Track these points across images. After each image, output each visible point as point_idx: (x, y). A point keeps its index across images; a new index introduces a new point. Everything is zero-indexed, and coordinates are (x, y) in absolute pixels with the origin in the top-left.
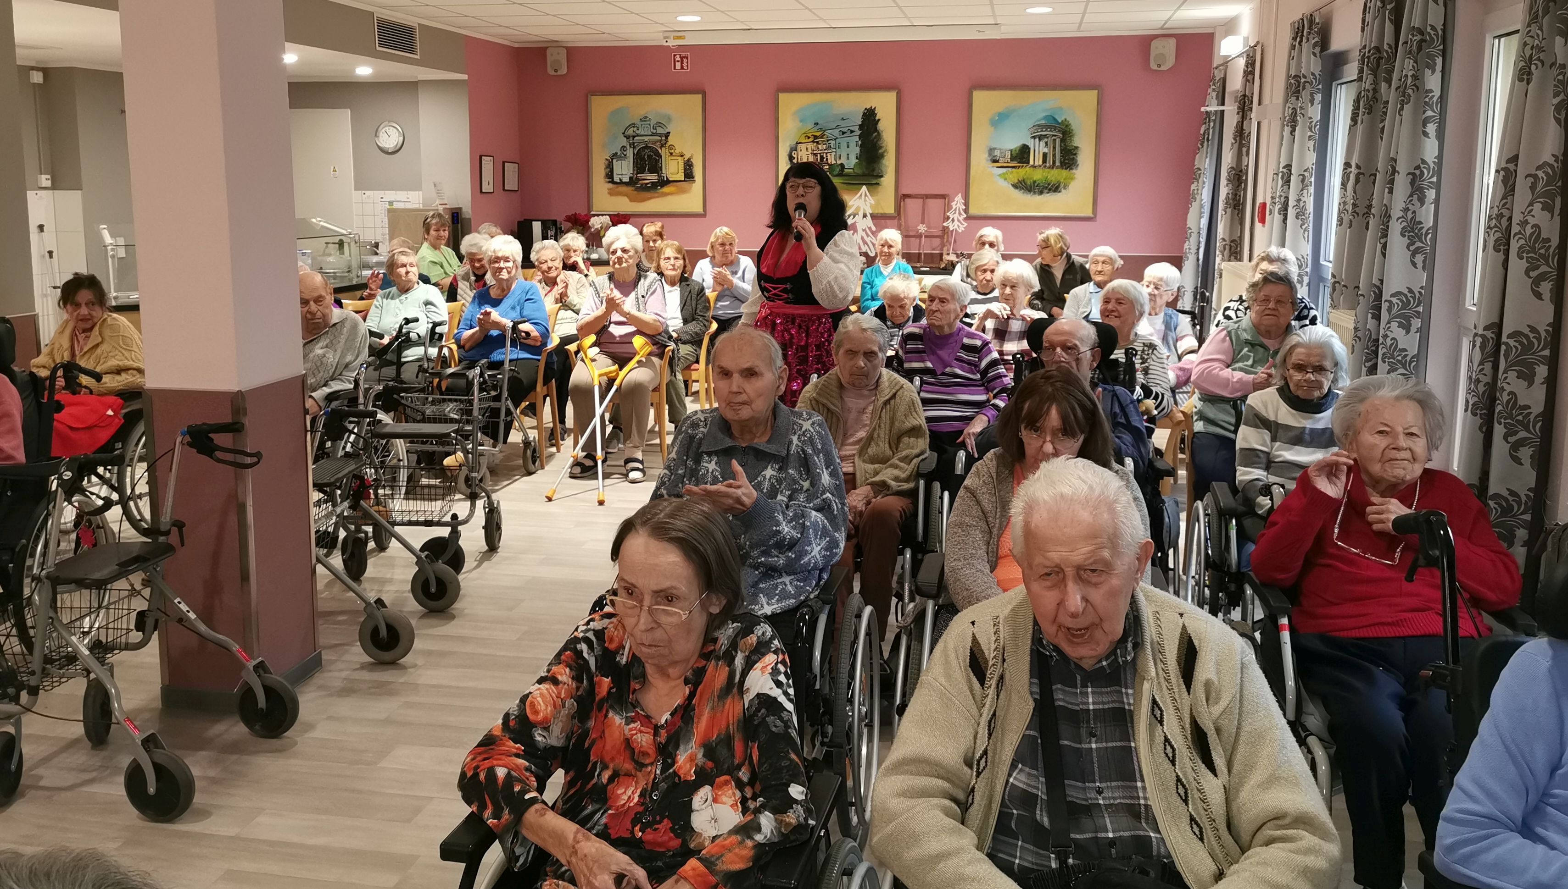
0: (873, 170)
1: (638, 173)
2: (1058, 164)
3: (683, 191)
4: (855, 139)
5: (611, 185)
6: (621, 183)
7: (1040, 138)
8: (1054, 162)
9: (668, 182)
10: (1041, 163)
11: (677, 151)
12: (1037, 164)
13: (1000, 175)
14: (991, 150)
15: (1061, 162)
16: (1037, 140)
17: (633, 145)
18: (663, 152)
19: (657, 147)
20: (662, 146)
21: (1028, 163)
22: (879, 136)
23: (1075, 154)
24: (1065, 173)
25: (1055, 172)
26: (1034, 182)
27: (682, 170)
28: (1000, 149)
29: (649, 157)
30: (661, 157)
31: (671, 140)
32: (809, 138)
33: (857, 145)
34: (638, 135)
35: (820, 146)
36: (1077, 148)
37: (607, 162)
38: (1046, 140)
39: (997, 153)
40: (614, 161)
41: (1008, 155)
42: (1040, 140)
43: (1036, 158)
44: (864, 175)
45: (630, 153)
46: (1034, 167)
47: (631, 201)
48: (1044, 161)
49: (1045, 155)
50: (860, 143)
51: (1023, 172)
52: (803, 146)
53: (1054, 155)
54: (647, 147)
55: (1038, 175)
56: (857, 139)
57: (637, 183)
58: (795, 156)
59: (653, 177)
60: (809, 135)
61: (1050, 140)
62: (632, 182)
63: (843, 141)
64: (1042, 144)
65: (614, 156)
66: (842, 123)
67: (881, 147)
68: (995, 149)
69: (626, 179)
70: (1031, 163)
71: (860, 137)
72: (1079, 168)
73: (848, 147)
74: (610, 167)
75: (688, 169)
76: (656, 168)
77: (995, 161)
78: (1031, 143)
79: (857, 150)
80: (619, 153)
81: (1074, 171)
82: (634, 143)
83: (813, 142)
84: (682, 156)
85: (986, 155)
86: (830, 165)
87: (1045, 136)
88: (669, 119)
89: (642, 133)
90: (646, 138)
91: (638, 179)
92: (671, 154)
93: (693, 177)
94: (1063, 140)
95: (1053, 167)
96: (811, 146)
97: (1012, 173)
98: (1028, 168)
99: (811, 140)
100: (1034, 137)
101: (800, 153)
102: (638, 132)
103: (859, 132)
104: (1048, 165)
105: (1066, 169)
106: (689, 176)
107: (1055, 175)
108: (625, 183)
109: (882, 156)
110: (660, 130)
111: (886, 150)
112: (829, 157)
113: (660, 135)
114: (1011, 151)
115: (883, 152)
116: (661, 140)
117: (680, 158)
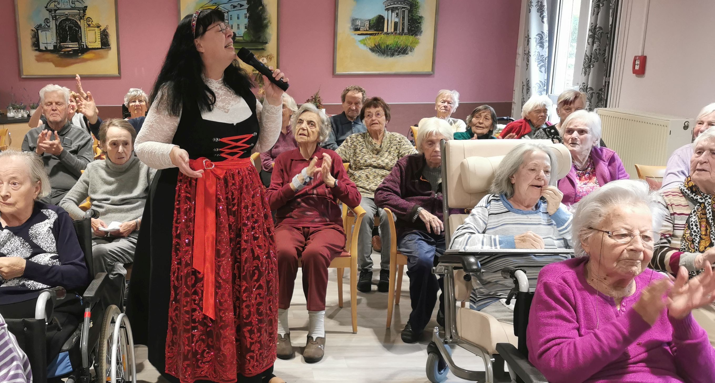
0: (260, 38)
1: (61, 42)
2: (406, 31)
3: (101, 57)
5: (37, 53)
6: (47, 50)
7: (393, 10)
8: (403, 29)
9: (87, 49)
10: (393, 31)
11: (94, 23)
12: (389, 31)
13: (360, 41)
14: (354, 21)
15: (408, 30)
16: (390, 11)
17: (55, 18)
18: (82, 24)
19: (76, 19)
20: (81, 18)
21: (383, 31)
22: (264, 10)
23: (420, 23)
24: (411, 38)
25: (403, 38)
26: (387, 46)
27: (99, 40)
28: (361, 20)
29: (70, 28)
30: (80, 28)
31: (89, 13)
33: (246, 17)
34: (59, 9)
36: (421, 17)
37: (33, 32)
38: (397, 11)
39: (358, 23)
40: (39, 31)
41: (367, 24)
42: (392, 12)
43: (389, 27)
44: (252, 42)
45: (53, 24)
46: (387, 34)
47: (57, 65)
48: (395, 29)
49: (396, 24)
50: (248, 15)
51: (379, 38)
53: (403, 24)
54: (67, 19)
55: (391, 41)
56: (245, 11)
57: (60, 51)
59: (74, 46)
61: (400, 12)
62: (56, 50)
63: (234, 14)
64: (394, 15)
65: (39, 27)
67: (265, 19)
68: (357, 19)
69: (51, 47)
70: (385, 30)
71: (248, 10)
72: (423, 34)
73: (238, 18)
74: (36, 37)
75: (104, 37)
76: (76, 37)
77: (357, 29)
78: (385, 14)
79: (246, 21)
80: (43, 24)
81: (418, 37)
82: (56, 16)
84: (98, 27)
85: (349, 25)
87: (397, 8)
89: (63, 7)
90: (67, 12)
91: (61, 48)
92: (89, 25)
93: (109, 45)
94: (410, 11)
95: (402, 33)
97: (370, 39)
98: (382, 36)
100: (387, 10)
102: (59, 6)
103: (247, 7)
104: (398, 32)
105: (412, 35)
106: (105, 44)
107: (404, 40)
108: (51, 51)
109: (266, 26)
110: (78, 5)
111: (269, 21)
113: (79, 9)
114: (370, 21)
115: (267, 23)
116: (80, 14)
117: (96, 29)
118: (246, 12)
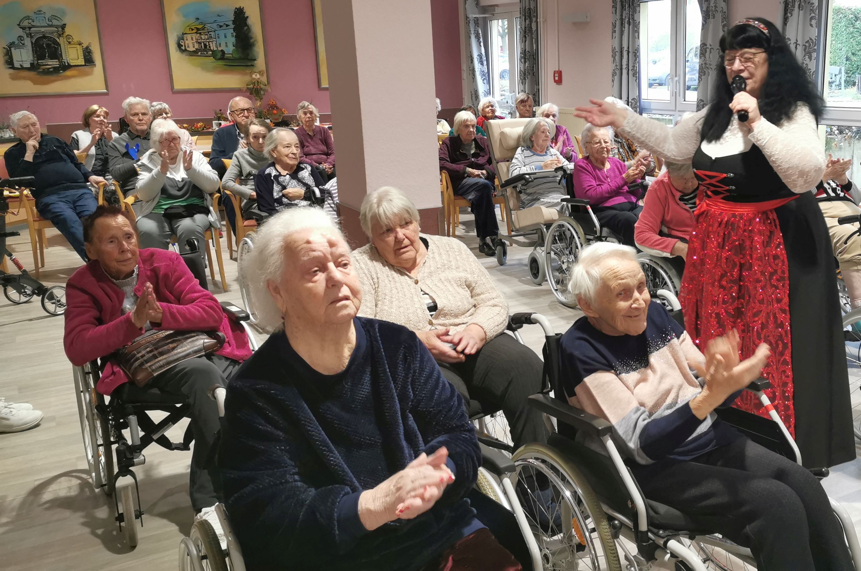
0: (248, 55)
1: (38, 60)
3: (85, 74)
4: (230, 32)
5: (12, 71)
6: (22, 68)
9: (69, 67)
11: (75, 40)
17: (30, 35)
18: (61, 41)
19: (55, 36)
20: (60, 36)
22: (249, 29)
27: (81, 57)
29: (48, 45)
30: (60, 45)
31: (68, 31)
32: (192, 30)
33: (232, 36)
34: (34, 27)
35: (203, 37)
37: (5, 50)
40: (13, 49)
44: (240, 59)
45: (28, 42)
47: (34, 83)
50: (234, 34)
52: (189, 37)
54: (44, 37)
57: (37, 68)
58: (183, 44)
59: (54, 63)
60: (193, 28)
62: (33, 67)
63: (221, 33)
65: (12, 45)
66: (218, 19)
67: (251, 38)
69: (27, 65)
71: (234, 29)
73: (226, 37)
74: (9, 55)
75: (88, 55)
76: (55, 53)
79: (233, 40)
80: (17, 42)
82: (30, 33)
83: (196, 33)
84: (80, 44)
86: (213, 51)
88: (64, 13)
89: (38, 24)
90: (43, 30)
91: (38, 65)
92: (69, 42)
93: (93, 62)
96: (194, 36)
99: (194, 31)
101: (187, 42)
102: (33, 24)
103: (233, 26)
106: (89, 61)
108: (26, 68)
109: (252, 45)
110: (55, 22)
112: (211, 45)
113: (57, 27)
115: (255, 41)
116: (58, 31)
117: (78, 46)
118: (233, 32)
